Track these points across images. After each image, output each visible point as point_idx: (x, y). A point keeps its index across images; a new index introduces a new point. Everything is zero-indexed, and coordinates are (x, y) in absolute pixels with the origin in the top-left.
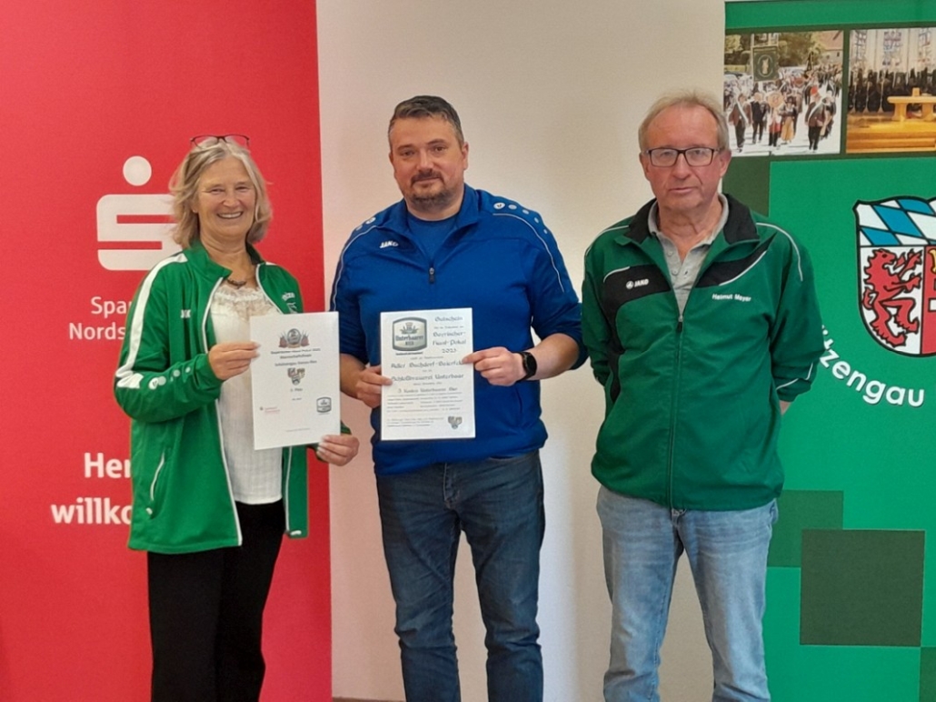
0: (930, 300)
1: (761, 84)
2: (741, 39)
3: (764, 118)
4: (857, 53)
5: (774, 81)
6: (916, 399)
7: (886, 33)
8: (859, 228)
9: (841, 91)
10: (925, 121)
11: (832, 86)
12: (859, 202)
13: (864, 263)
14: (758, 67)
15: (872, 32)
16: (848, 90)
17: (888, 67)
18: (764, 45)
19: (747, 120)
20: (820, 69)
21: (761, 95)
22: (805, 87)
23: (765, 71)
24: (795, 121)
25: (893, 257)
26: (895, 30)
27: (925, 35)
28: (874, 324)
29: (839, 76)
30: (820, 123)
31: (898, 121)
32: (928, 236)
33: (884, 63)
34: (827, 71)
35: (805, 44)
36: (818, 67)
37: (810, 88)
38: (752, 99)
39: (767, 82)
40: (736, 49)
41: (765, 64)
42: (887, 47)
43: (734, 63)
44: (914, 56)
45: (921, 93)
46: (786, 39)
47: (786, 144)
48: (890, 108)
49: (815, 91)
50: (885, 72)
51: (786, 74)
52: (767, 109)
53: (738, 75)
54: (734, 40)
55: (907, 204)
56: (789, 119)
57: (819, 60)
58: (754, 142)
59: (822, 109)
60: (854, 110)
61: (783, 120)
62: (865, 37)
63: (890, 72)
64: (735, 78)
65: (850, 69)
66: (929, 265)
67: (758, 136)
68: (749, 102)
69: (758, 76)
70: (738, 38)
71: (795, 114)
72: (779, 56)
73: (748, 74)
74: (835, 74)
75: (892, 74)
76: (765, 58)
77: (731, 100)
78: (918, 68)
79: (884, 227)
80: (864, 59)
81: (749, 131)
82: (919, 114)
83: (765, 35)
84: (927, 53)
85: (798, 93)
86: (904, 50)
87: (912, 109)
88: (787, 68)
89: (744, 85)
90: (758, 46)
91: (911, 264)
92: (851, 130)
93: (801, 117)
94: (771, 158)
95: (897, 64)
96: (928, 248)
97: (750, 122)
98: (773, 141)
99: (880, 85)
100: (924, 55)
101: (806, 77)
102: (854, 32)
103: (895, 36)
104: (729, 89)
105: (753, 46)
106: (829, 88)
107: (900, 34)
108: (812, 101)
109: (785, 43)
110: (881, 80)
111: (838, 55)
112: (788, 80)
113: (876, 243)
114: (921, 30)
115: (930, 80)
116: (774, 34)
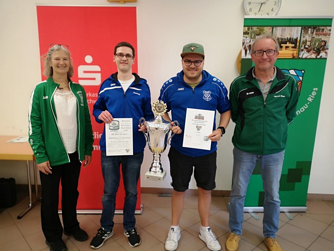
2: (248, 28)
4: (275, 33)
15: (279, 28)
18: (253, 30)
19: (248, 49)
27: (291, 29)
31: (283, 50)
33: (281, 36)
35: (262, 30)
40: (246, 31)
41: (253, 35)
42: (282, 31)
43: (245, 34)
44: (288, 34)
45: (289, 44)
46: (258, 29)
48: (282, 47)
58: (249, 55)
64: (245, 38)
67: (250, 53)
68: (248, 44)
72: (256, 33)
73: (249, 37)
75: (282, 39)
77: (244, 44)
78: (289, 37)
82: (288, 49)
83: (253, 27)
86: (286, 32)
95: (284, 36)
102: (274, 28)
103: (284, 29)
105: (250, 30)
110: (280, 40)
115: (291, 40)
116: (256, 27)
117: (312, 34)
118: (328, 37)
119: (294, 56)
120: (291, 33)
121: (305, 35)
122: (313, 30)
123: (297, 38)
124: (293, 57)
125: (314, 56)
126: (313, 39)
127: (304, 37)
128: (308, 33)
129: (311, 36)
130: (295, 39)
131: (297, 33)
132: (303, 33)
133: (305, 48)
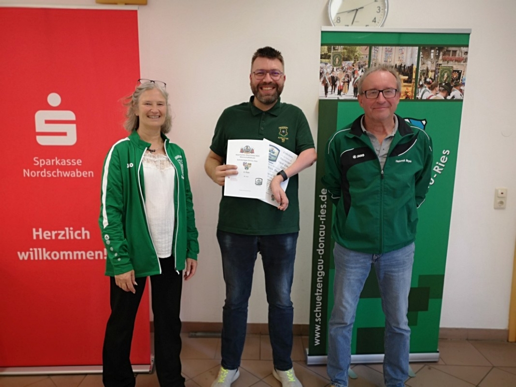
1: (335, 68)
2: (328, 48)
3: (336, 83)
4: (374, 56)
5: (340, 67)
7: (386, 48)
11: (364, 70)
14: (334, 61)
15: (380, 48)
17: (386, 63)
18: (337, 51)
19: (329, 83)
21: (335, 73)
22: (353, 70)
23: (337, 63)
24: (348, 85)
26: (390, 47)
27: (402, 50)
33: (385, 61)
34: (362, 64)
35: (353, 52)
36: (358, 62)
37: (355, 71)
38: (332, 75)
39: (338, 67)
40: (325, 52)
41: (337, 60)
42: (386, 54)
43: (324, 58)
44: (397, 59)
46: (346, 49)
47: (344, 94)
49: (357, 72)
51: (345, 64)
52: (337, 79)
53: (326, 64)
54: (325, 48)
56: (346, 84)
57: (359, 59)
58: (332, 93)
61: (344, 84)
62: (377, 49)
64: (324, 65)
65: (371, 63)
68: (330, 76)
69: (334, 65)
70: (326, 47)
71: (348, 82)
72: (343, 56)
73: (330, 63)
74: (365, 65)
76: (337, 57)
77: (323, 74)
78: (398, 64)
80: (377, 59)
81: (330, 88)
83: (337, 47)
86: (393, 55)
88: (346, 62)
89: (328, 69)
90: (334, 51)
93: (351, 83)
94: (339, 100)
95: (390, 62)
97: (330, 85)
98: (339, 93)
101: (353, 66)
102: (373, 47)
103: (390, 50)
105: (332, 51)
106: (362, 71)
107: (392, 49)
108: (355, 76)
109: (345, 51)
111: (367, 57)
112: (346, 67)
114: (400, 48)
115: (403, 68)
116: (341, 47)
117: (437, 58)
118: (463, 65)
119: (408, 95)
120: (402, 57)
121: (425, 61)
122: (438, 52)
123: (412, 65)
124: (406, 98)
125: (441, 96)
126: (438, 67)
127: (423, 64)
128: (430, 58)
129: (435, 63)
130: (408, 67)
131: (411, 57)
132: (422, 58)
133: (425, 82)
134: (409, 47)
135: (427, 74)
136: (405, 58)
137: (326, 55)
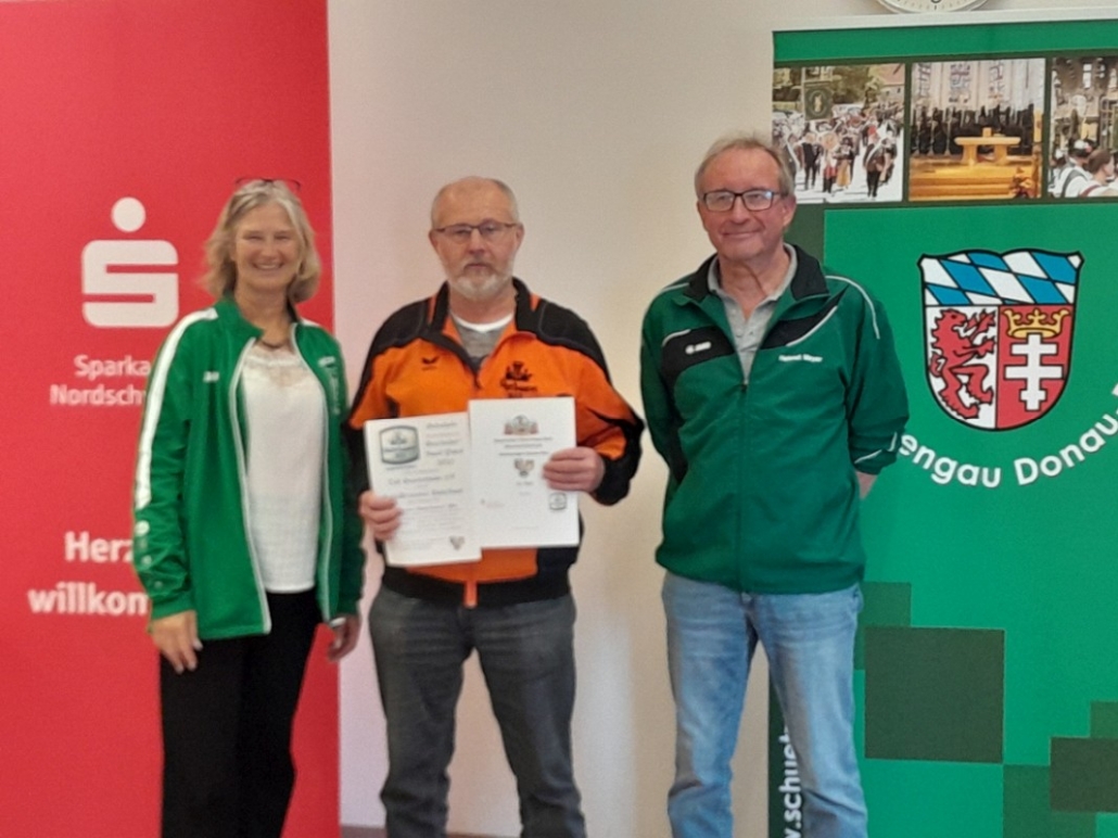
0: (1006, 366)
1: (813, 124)
2: (791, 72)
3: (817, 162)
4: (920, 88)
5: (827, 120)
6: (991, 479)
7: (953, 66)
8: (925, 285)
9: (902, 132)
10: (998, 165)
11: (892, 125)
12: (924, 256)
13: (931, 325)
14: (810, 104)
15: (937, 66)
16: (910, 130)
17: (956, 104)
18: (815, 80)
19: (798, 163)
20: (879, 107)
21: (813, 136)
22: (863, 127)
23: (817, 109)
24: (852, 165)
25: (963, 319)
26: (963, 63)
27: (997, 67)
28: (944, 394)
29: (900, 115)
30: (879, 167)
31: (966, 165)
32: (1002, 295)
33: (951, 100)
34: (887, 108)
35: (862, 79)
36: (876, 104)
37: (867, 128)
38: (804, 140)
39: (820, 121)
40: (785, 84)
41: (818, 102)
42: (954, 82)
43: (783, 100)
44: (984, 92)
45: (993, 133)
46: (841, 73)
47: (841, 190)
48: (958, 151)
49: (874, 131)
50: (951, 110)
51: (841, 112)
52: (820, 150)
53: (788, 113)
54: (783, 75)
55: (978, 258)
56: (845, 162)
57: (878, 97)
58: (806, 188)
59: (881, 151)
60: (917, 152)
61: (839, 164)
62: (928, 71)
63: (957, 110)
64: (783, 116)
65: (913, 106)
66: (1004, 328)
67: (810, 181)
68: (800, 143)
69: (810, 115)
70: (787, 71)
71: (851, 157)
72: (833, 92)
73: (797, 109)
74: (896, 111)
75: (960, 113)
76: (817, 95)
77: (780, 140)
78: (989, 105)
79: (952, 284)
80: (928, 96)
82: (990, 157)
83: (817, 68)
84: (999, 88)
85: (855, 134)
86: (973, 84)
87: (983, 151)
88: (842, 106)
89: (795, 124)
90: (810, 80)
91: (983, 327)
92: (915, 175)
93: (859, 160)
94: (826, 206)
95: (966, 101)
96: (1002, 308)
97: (801, 166)
98: (827, 186)
99: (946, 125)
100: (996, 91)
101: (863, 115)
103: (962, 70)
104: (778, 128)
105: (803, 80)
106: (889, 128)
107: (969, 68)
108: (870, 141)
109: (839, 77)
110: (947, 120)
111: (899, 90)
112: (844, 119)
113: (943, 302)
114: (992, 63)
115: (1003, 118)
116: (828, 68)
117: (1101, 87)
119: (1022, 188)
121: (1067, 95)
122: (1103, 68)
123: (1031, 106)
124: (1019, 194)
126: (1107, 111)
127: (1062, 102)
128: (1082, 85)
129: (1097, 99)
130: (1019, 113)
131: (1027, 86)
132: (1057, 86)
133: (1072, 150)
134: (1017, 61)
135: (1075, 130)
136: (1007, 87)
137: (786, 90)
